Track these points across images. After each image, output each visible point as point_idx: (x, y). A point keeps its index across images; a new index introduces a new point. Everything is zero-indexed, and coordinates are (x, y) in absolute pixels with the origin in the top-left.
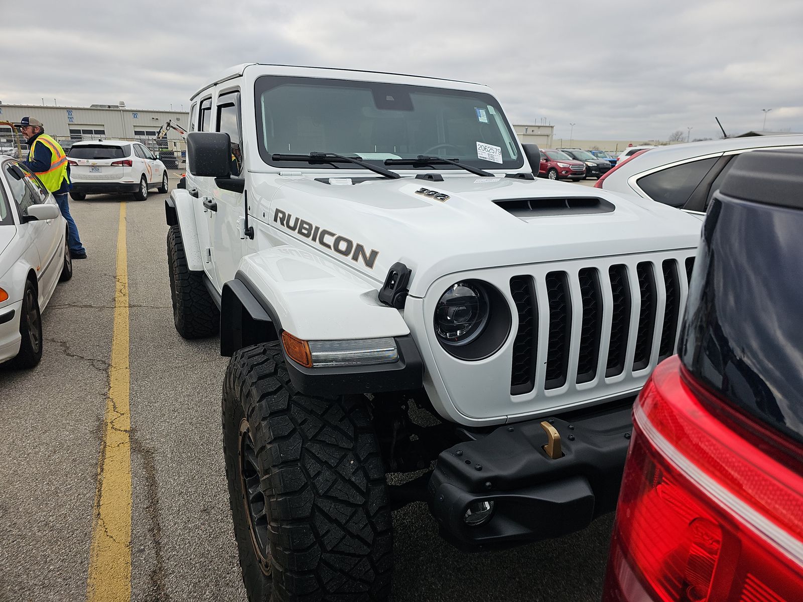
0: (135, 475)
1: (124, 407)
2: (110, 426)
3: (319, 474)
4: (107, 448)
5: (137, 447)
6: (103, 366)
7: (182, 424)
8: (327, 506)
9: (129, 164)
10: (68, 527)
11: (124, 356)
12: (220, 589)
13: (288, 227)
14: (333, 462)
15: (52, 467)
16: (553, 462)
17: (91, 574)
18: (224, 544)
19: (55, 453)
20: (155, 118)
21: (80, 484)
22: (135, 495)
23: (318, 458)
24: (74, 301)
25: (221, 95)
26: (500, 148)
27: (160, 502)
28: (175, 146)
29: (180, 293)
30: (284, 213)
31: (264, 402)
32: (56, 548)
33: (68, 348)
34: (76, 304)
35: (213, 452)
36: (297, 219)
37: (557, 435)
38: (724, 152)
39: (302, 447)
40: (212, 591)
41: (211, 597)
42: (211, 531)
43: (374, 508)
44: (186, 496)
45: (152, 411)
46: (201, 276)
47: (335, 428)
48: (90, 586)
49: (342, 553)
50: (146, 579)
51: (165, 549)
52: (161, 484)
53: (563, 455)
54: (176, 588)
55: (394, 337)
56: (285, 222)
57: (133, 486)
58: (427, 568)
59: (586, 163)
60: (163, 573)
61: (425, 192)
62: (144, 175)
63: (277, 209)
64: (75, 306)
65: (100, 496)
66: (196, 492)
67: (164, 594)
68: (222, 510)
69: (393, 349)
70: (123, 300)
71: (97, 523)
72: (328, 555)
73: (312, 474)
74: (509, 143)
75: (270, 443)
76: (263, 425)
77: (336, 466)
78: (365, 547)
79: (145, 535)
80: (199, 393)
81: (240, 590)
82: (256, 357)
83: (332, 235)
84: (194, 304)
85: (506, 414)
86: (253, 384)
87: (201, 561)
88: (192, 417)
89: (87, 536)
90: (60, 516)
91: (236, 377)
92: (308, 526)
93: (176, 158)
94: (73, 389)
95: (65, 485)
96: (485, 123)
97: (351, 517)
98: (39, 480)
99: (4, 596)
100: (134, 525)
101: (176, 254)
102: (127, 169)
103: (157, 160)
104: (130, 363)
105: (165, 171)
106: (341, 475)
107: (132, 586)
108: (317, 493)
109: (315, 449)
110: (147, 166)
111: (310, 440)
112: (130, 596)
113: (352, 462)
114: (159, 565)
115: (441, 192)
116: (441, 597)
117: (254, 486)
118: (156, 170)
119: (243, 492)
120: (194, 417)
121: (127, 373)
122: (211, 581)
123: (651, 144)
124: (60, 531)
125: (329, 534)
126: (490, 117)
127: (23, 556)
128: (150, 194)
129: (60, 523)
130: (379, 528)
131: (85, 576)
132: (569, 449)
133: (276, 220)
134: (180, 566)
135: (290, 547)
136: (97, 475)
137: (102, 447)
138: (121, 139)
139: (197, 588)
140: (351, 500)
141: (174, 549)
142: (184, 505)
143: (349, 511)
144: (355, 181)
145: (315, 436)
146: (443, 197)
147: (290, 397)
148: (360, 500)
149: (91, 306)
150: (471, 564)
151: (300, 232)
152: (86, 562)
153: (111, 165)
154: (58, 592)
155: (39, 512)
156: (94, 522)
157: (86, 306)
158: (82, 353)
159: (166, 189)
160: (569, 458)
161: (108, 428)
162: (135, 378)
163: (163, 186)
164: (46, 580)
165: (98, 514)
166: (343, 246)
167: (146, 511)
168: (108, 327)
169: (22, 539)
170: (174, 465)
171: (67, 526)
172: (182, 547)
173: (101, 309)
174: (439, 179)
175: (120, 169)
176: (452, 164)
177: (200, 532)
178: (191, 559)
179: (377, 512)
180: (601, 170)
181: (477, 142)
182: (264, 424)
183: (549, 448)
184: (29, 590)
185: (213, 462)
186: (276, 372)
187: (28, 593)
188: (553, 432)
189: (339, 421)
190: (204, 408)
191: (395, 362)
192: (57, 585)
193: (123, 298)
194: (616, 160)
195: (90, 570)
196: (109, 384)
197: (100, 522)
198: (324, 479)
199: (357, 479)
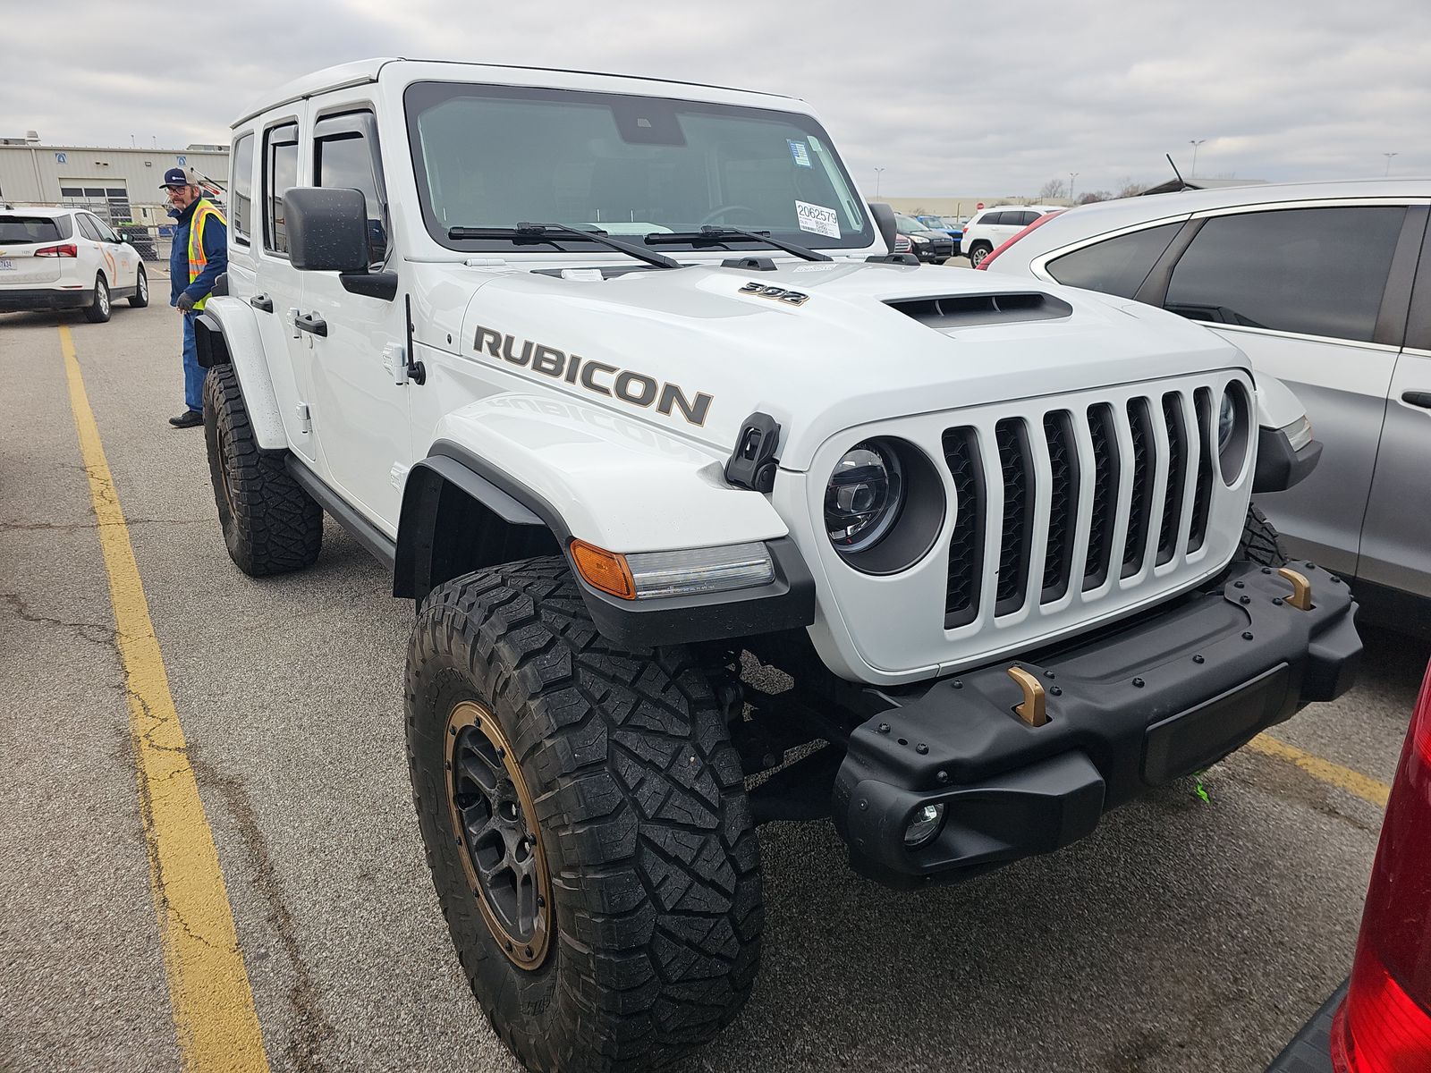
0: (217, 825)
1: (163, 704)
2: (145, 743)
3: (641, 782)
4: (151, 784)
5: (207, 777)
6: (102, 636)
7: (284, 729)
8: (660, 836)
9: (72, 252)
10: (112, 928)
11: (140, 616)
12: (424, 1007)
13: (509, 357)
14: (662, 761)
15: (51, 825)
16: (1036, 731)
17: (177, 1005)
18: (413, 929)
19: (49, 798)
20: (102, 162)
21: (115, 852)
22: (225, 861)
23: (637, 756)
24: (14, 517)
25: (321, 118)
26: (834, 212)
27: (276, 868)
28: (145, 215)
29: (241, 491)
30: (497, 336)
31: (527, 668)
32: (97, 968)
33: (24, 605)
34: (18, 524)
35: (355, 774)
36: (528, 346)
37: (1039, 687)
38: (1193, 213)
39: (608, 740)
40: (411, 1011)
41: (412, 1021)
42: (384, 910)
43: (733, 834)
44: (322, 855)
45: (220, 711)
46: (283, 459)
47: (658, 703)
48: (181, 1027)
49: (689, 913)
50: (282, 1004)
51: (307, 948)
52: (270, 838)
53: (1049, 720)
54: (343, 1012)
55: (764, 541)
56: (501, 351)
57: (217, 846)
58: (776, 935)
59: (911, 237)
60: (313, 990)
61: (758, 289)
62: (100, 272)
63: (479, 328)
64: (17, 527)
65: (159, 868)
66: (340, 845)
67: (324, 1026)
68: (395, 873)
69: (763, 561)
70: (110, 512)
71: (166, 917)
72: (668, 917)
73: (631, 783)
74: (848, 202)
75: (549, 737)
76: (532, 708)
77: (669, 767)
78: (724, 900)
79: (263, 929)
80: (301, 673)
81: (460, 1004)
82: (494, 592)
83: (611, 370)
84: (270, 511)
85: (937, 662)
86: (499, 638)
87: (378, 963)
88: (300, 715)
89: (152, 940)
90: (90, 910)
91: (453, 628)
92: (633, 871)
93: (151, 239)
94: (53, 681)
95: (85, 855)
96: (807, 167)
97: (700, 851)
98: (31, 849)
99: (18, 1063)
100: (238, 913)
101: (229, 418)
102: (68, 262)
103: (123, 244)
104: (154, 625)
105: (140, 263)
106: (677, 783)
107: (260, 1019)
108: (642, 815)
109: (631, 740)
110: (106, 254)
111: (619, 727)
112: (261, 1036)
113: (692, 759)
114: (302, 978)
115: (789, 288)
116: (810, 980)
117: (478, 821)
118: (124, 263)
119: (458, 833)
120: (304, 715)
121: (154, 644)
122: (405, 994)
123: (1012, 203)
124: (97, 937)
125: (668, 882)
126: (813, 155)
127: (35, 987)
128: (114, 309)
129: (93, 922)
130: (744, 867)
131: (166, 1011)
132: (1056, 709)
133: (478, 347)
134: (342, 976)
135: (604, 910)
136: (142, 831)
137: (139, 781)
138: (33, 204)
139: (381, 1009)
140: (698, 823)
141: (322, 947)
142: (324, 870)
143: (696, 840)
144: (607, 273)
145: (627, 719)
146: (797, 298)
147: (573, 657)
148: (710, 821)
149: (49, 526)
150: (849, 921)
151: (537, 367)
152: (162, 986)
153: (35, 255)
154: (120, 1044)
155: (48, 907)
156: (160, 916)
157: (39, 526)
158: (54, 614)
159: (145, 299)
160: (1058, 723)
161: (143, 747)
162: (170, 654)
163: (139, 292)
164: (92, 1025)
165: (164, 901)
166: (635, 388)
167: (254, 887)
168: (94, 561)
169: (26, 957)
170: (287, 803)
171: (108, 926)
172: (337, 942)
173: (72, 529)
174: (769, 266)
175: (52, 263)
176: (759, 241)
177: (365, 914)
178: (358, 962)
179: (739, 838)
180: (937, 249)
181: (797, 202)
182: (533, 705)
183: (1028, 710)
184: (64, 1046)
185: (359, 792)
186: (537, 616)
187: (63, 1051)
188: (1032, 682)
189: (662, 691)
190: (318, 698)
191: (768, 583)
192: (116, 1033)
193: (110, 509)
194: (962, 232)
195: (173, 998)
196: (124, 668)
197: (171, 914)
198: (651, 791)
199: (705, 788)
